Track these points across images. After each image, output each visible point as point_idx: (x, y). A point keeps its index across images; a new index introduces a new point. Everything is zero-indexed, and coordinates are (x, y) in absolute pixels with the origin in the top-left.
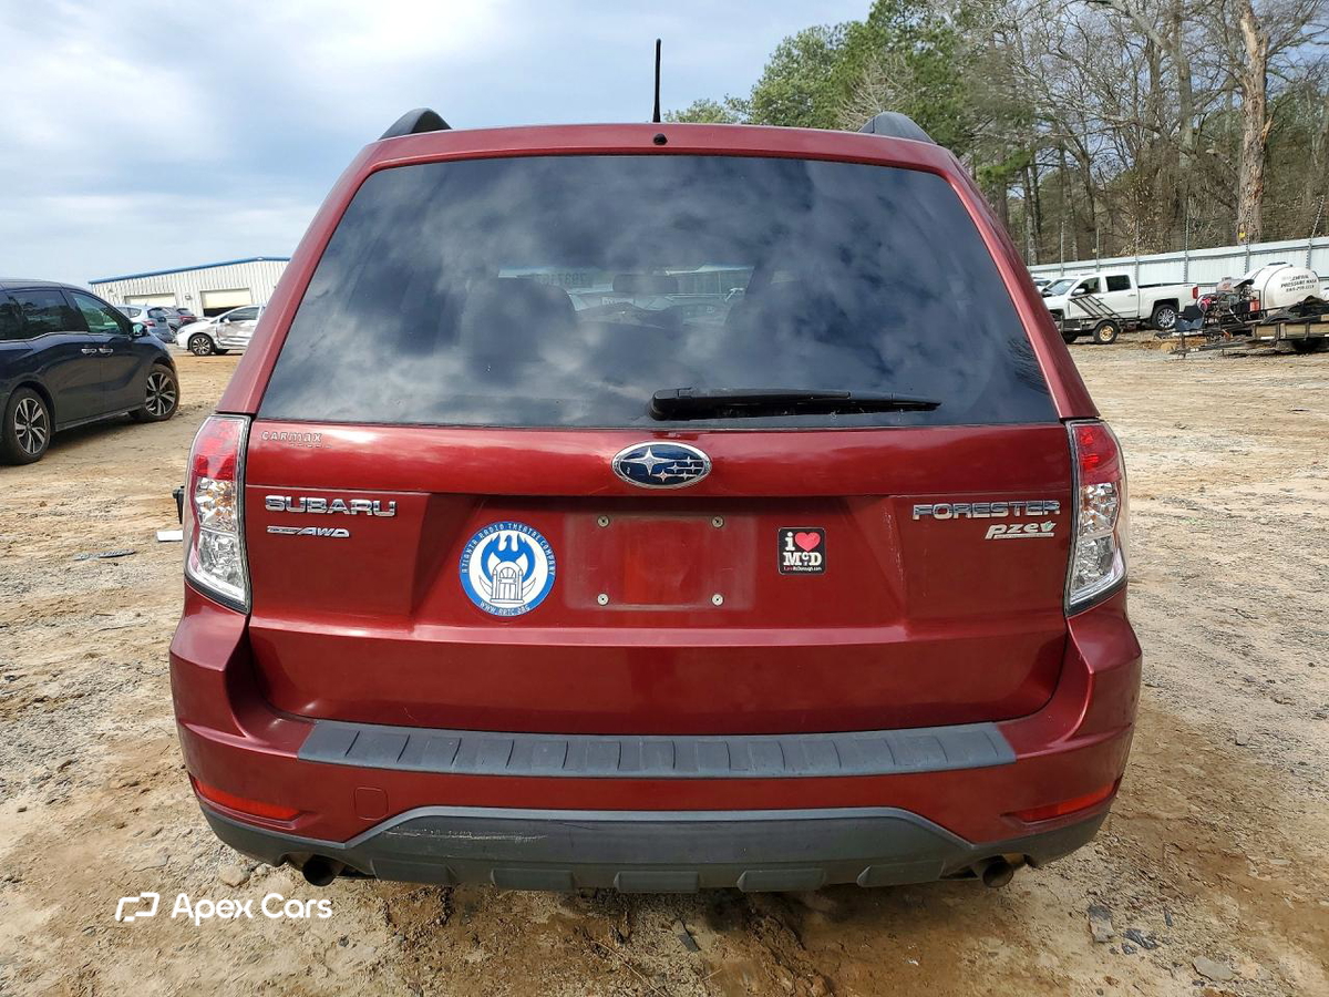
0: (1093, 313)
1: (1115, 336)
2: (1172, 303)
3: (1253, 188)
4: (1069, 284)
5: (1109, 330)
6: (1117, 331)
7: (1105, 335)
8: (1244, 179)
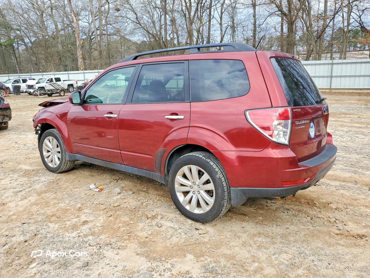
0: (56, 88)
1: (65, 94)
2: (72, 85)
3: (81, 56)
4: (45, 80)
5: (63, 92)
6: (65, 93)
7: (62, 94)
8: (78, 55)
